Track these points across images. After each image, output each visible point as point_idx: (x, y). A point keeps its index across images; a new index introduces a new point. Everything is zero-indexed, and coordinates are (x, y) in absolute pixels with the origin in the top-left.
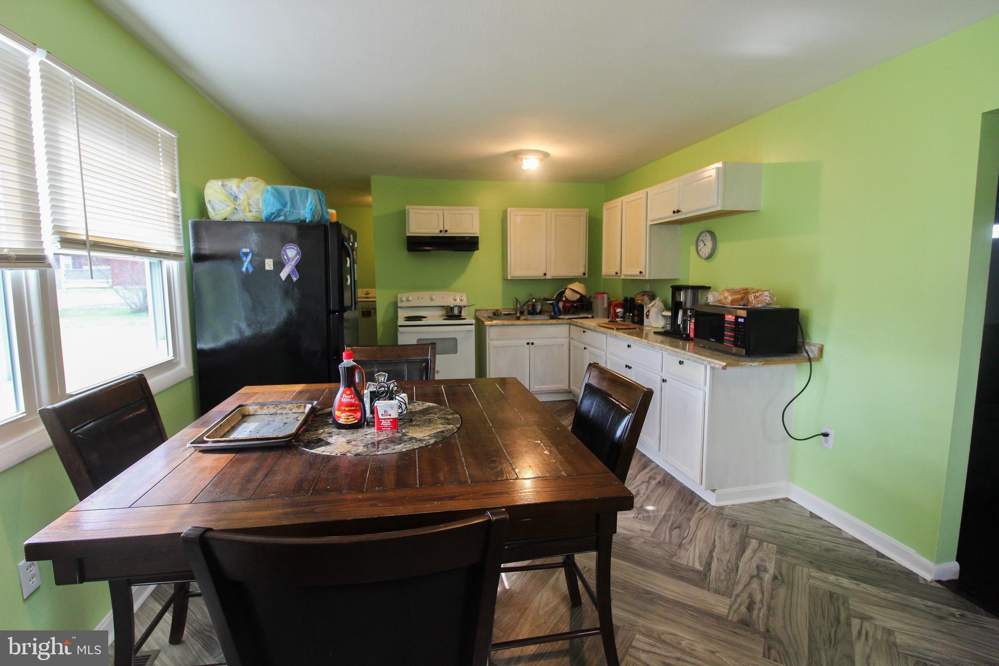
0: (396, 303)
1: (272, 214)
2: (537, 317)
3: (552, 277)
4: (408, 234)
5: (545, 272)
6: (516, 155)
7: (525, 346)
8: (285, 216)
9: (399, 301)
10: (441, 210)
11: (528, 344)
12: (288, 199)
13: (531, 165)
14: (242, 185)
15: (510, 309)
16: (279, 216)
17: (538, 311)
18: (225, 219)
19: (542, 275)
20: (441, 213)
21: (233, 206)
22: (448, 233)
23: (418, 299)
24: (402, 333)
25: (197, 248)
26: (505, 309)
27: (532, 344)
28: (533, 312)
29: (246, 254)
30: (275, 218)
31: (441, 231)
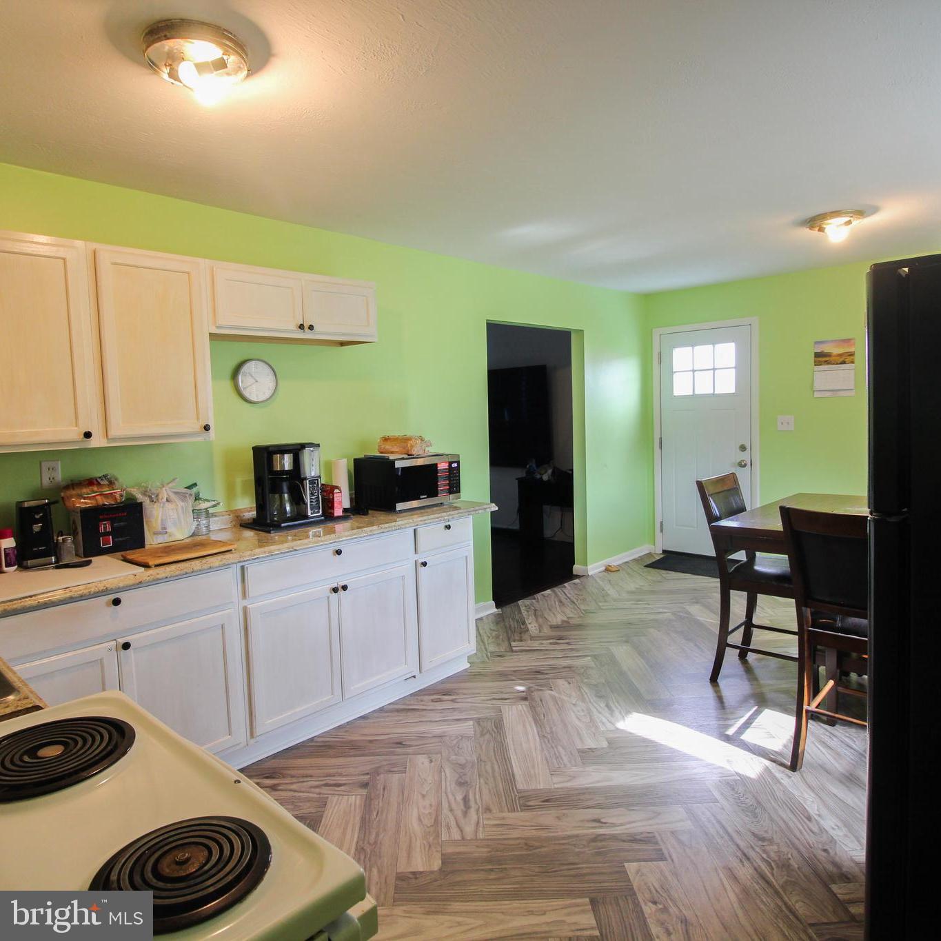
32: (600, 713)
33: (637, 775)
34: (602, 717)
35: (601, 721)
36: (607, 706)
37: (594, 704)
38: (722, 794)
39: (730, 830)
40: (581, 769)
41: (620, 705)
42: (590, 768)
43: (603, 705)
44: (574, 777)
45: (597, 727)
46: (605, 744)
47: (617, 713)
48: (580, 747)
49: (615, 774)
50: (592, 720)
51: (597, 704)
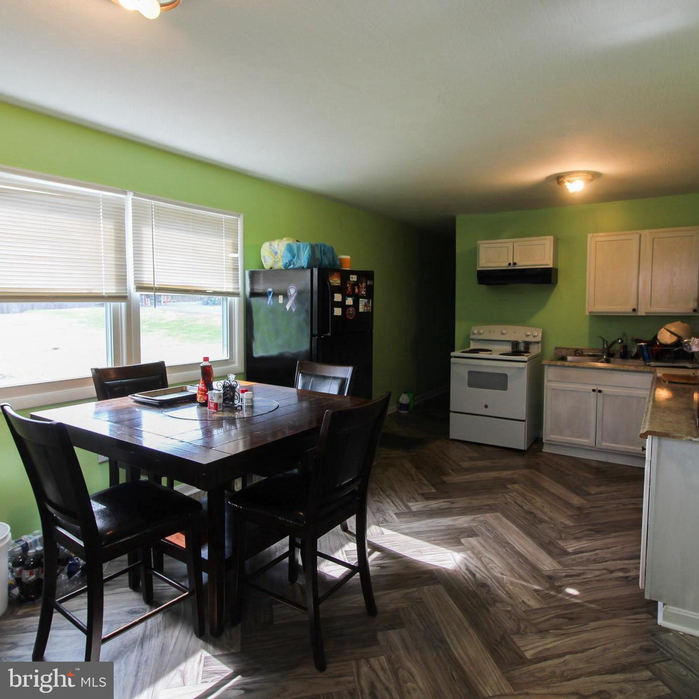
0: (469, 335)
1: (287, 263)
2: (630, 362)
3: (645, 313)
4: (478, 269)
5: (635, 307)
6: (559, 178)
7: (590, 392)
8: (294, 264)
9: (471, 334)
10: (511, 242)
11: (594, 390)
12: (296, 252)
13: (576, 187)
14: (280, 244)
15: (597, 349)
16: (290, 265)
17: (633, 354)
18: (271, 268)
19: (631, 310)
20: (510, 245)
21: (274, 259)
22: (516, 265)
23: (490, 332)
24: (455, 363)
25: (252, 289)
26: (590, 350)
27: (600, 391)
28: (625, 355)
29: (270, 292)
30: (288, 266)
31: (510, 264)
32: (477, 567)
33: (438, 523)
34: (474, 563)
35: (472, 558)
36: (474, 575)
37: (486, 577)
38: (391, 517)
39: (392, 504)
40: (471, 524)
41: (463, 576)
42: (466, 525)
43: (478, 575)
44: (473, 520)
45: (473, 553)
46: (463, 540)
47: (463, 568)
48: (479, 538)
49: (451, 523)
50: (480, 559)
51: (483, 576)
